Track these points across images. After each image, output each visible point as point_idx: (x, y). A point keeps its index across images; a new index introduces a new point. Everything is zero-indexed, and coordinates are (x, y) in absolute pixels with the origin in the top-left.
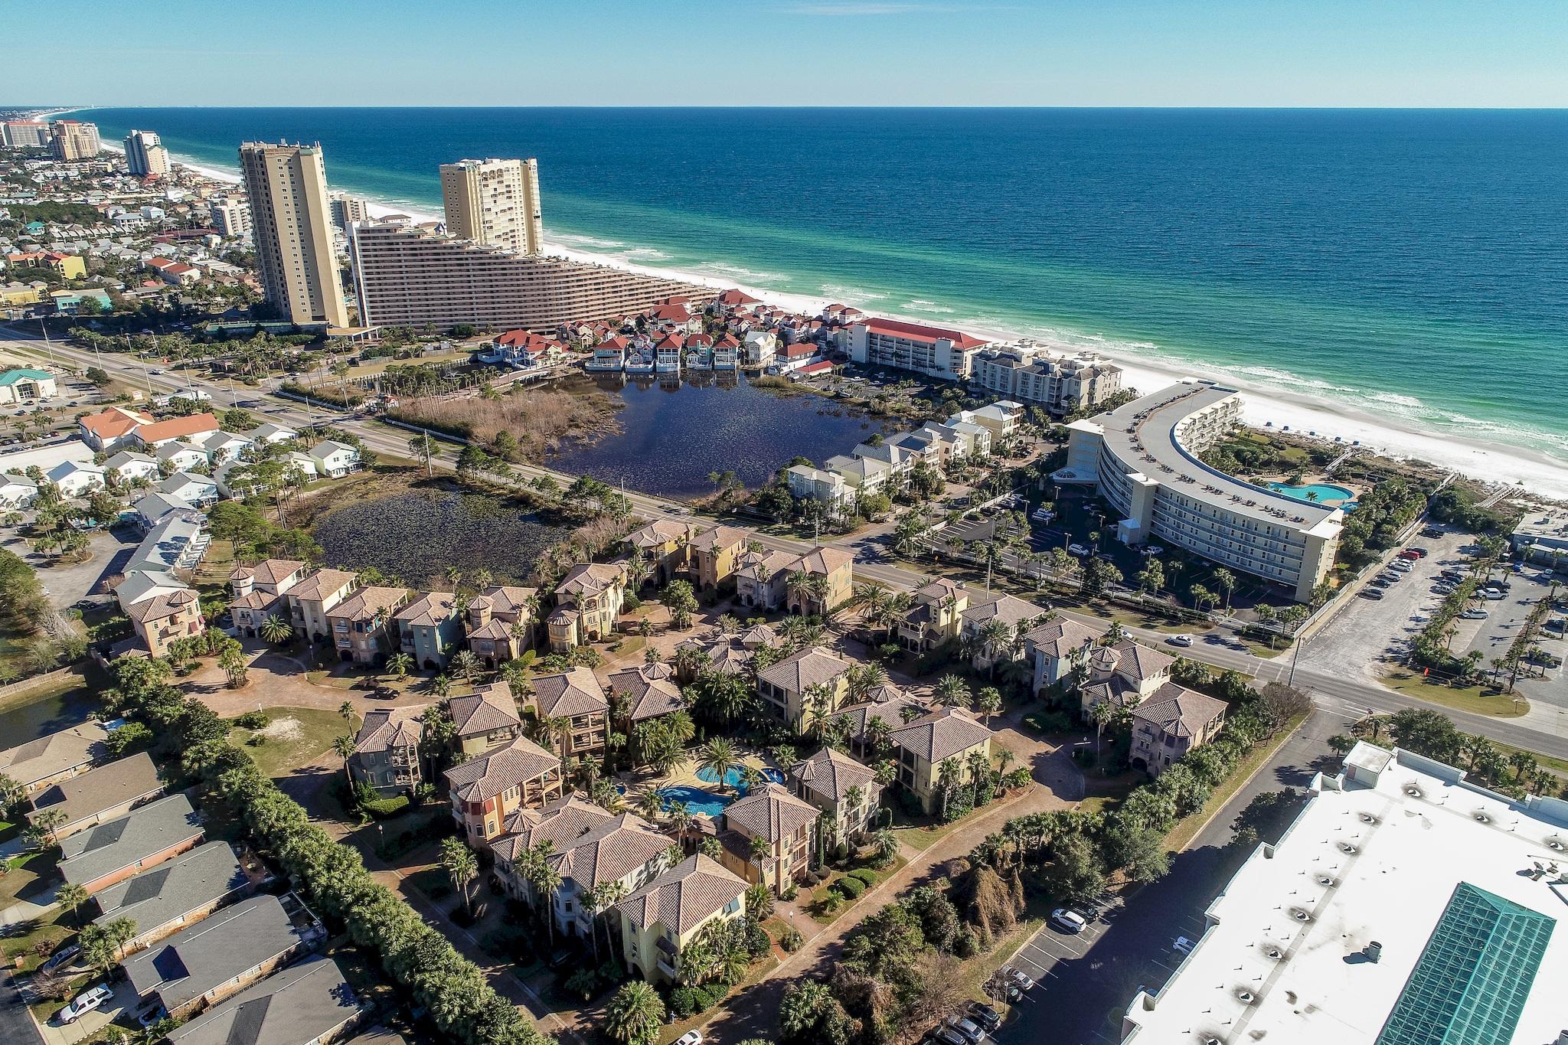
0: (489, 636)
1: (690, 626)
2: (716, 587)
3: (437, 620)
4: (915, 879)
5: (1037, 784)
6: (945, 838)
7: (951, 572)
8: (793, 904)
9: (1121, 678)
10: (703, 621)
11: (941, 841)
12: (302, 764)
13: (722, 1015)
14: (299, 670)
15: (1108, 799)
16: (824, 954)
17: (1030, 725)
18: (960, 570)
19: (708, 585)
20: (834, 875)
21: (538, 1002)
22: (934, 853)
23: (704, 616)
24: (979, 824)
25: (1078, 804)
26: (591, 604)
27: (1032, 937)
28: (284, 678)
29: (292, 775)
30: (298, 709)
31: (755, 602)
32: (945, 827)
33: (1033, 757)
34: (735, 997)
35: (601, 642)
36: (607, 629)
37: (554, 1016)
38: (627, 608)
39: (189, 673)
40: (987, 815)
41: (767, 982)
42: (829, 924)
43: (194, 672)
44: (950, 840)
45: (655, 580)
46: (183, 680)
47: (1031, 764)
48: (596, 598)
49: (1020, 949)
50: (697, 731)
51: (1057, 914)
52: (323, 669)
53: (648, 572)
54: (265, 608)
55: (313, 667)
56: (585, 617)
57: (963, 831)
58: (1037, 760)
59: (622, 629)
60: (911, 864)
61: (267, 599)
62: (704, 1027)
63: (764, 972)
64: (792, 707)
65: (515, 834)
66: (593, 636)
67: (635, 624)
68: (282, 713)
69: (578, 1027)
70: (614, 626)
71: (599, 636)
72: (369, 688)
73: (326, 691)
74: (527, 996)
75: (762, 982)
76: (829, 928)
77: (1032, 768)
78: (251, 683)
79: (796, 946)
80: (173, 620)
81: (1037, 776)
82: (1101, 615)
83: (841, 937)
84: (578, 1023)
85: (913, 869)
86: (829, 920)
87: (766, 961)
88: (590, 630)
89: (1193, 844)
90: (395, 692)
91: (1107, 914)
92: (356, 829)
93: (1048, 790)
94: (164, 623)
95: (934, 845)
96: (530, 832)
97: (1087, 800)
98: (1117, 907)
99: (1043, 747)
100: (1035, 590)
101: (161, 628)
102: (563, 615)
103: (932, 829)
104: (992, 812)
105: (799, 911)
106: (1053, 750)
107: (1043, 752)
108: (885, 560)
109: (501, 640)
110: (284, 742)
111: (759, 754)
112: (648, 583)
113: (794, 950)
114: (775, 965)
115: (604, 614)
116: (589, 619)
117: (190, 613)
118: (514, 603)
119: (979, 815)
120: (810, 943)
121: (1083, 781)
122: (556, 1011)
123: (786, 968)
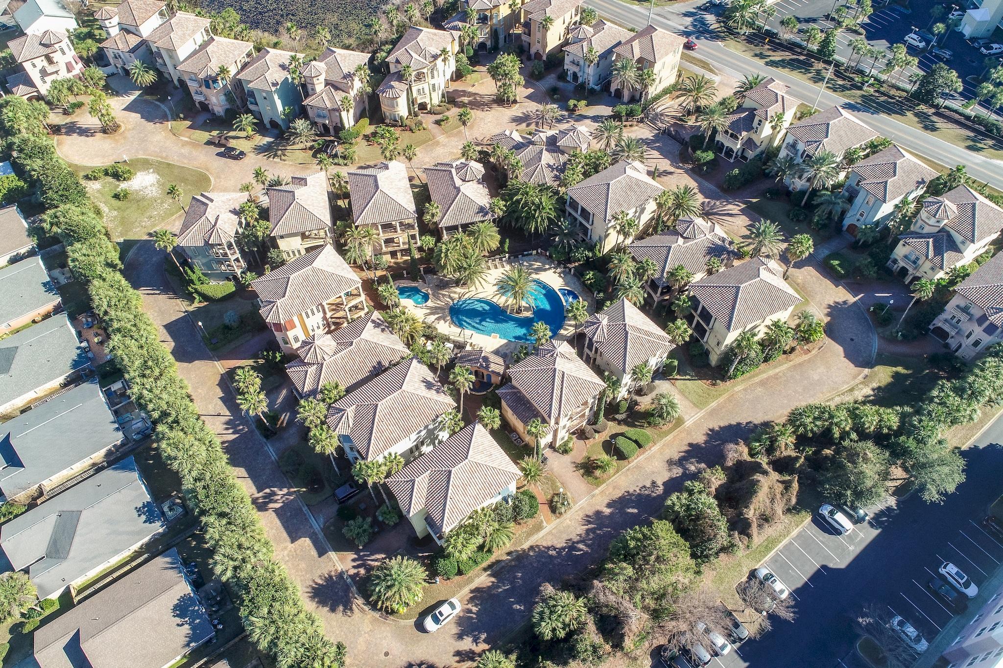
0: (321, 105)
1: (515, 102)
2: (544, 58)
3: (274, 85)
4: (690, 445)
5: (828, 341)
6: (726, 396)
7: (777, 56)
8: (567, 458)
9: (949, 236)
10: (529, 97)
11: (721, 400)
12: (154, 225)
13: (484, 580)
14: (164, 118)
15: (900, 369)
16: (589, 522)
17: (832, 267)
18: (787, 56)
19: (538, 55)
20: (612, 428)
21: (321, 535)
22: (713, 413)
23: (531, 91)
24: (763, 383)
25: (866, 371)
26: (420, 77)
27: (795, 533)
28: (150, 126)
29: (146, 238)
30: (160, 163)
31: (580, 80)
32: (728, 383)
33: (830, 306)
34: (498, 562)
35: (430, 113)
36: (436, 99)
37: (332, 555)
38: (458, 75)
39: (74, 112)
40: (771, 373)
41: (532, 548)
42: (598, 486)
43: (78, 111)
44: (729, 400)
45: (489, 43)
46: (68, 119)
47: (828, 315)
48: (425, 71)
49: (780, 546)
50: (502, 242)
51: (825, 510)
52: (185, 119)
53: (482, 35)
54: (133, 51)
55: (176, 117)
56: (414, 89)
57: (745, 390)
58: (835, 310)
59: (451, 99)
60: (688, 423)
61: (133, 41)
62: (466, 592)
63: (529, 534)
64: (596, 230)
65: (309, 364)
66: (423, 106)
67: (465, 93)
68: (145, 164)
69: (352, 572)
70: (443, 96)
71: (429, 107)
72: (219, 145)
73: (185, 144)
74: (311, 527)
75: (526, 546)
76: (597, 491)
77: (827, 319)
78: (123, 129)
79: (563, 510)
80: (50, 61)
81: (830, 331)
82: (926, 128)
83: (609, 505)
84: (354, 567)
85: (689, 432)
86: (598, 482)
87: (531, 522)
88: (419, 101)
89: (980, 440)
90: (242, 153)
91: (878, 516)
92: (191, 309)
93: (839, 350)
94: (41, 63)
95: (714, 404)
96: (322, 364)
97: (877, 368)
98: (889, 509)
99: (841, 295)
100: (860, 88)
101: (39, 67)
102: (392, 87)
103: (714, 385)
104: (777, 370)
105: (571, 468)
106: (852, 299)
107: (840, 300)
108: (714, 36)
109: (334, 110)
110: (143, 198)
111: (559, 270)
112: (482, 45)
113: (561, 514)
114: (539, 528)
115: (434, 85)
116: (419, 90)
117: (64, 53)
118: (345, 71)
119: (764, 372)
120: (575, 508)
121: (876, 343)
122: (336, 549)
123: (550, 533)
